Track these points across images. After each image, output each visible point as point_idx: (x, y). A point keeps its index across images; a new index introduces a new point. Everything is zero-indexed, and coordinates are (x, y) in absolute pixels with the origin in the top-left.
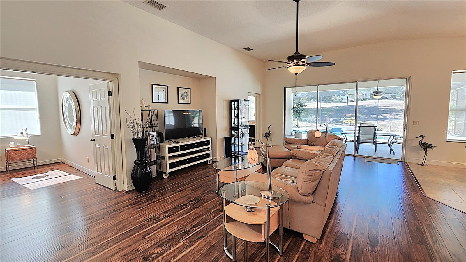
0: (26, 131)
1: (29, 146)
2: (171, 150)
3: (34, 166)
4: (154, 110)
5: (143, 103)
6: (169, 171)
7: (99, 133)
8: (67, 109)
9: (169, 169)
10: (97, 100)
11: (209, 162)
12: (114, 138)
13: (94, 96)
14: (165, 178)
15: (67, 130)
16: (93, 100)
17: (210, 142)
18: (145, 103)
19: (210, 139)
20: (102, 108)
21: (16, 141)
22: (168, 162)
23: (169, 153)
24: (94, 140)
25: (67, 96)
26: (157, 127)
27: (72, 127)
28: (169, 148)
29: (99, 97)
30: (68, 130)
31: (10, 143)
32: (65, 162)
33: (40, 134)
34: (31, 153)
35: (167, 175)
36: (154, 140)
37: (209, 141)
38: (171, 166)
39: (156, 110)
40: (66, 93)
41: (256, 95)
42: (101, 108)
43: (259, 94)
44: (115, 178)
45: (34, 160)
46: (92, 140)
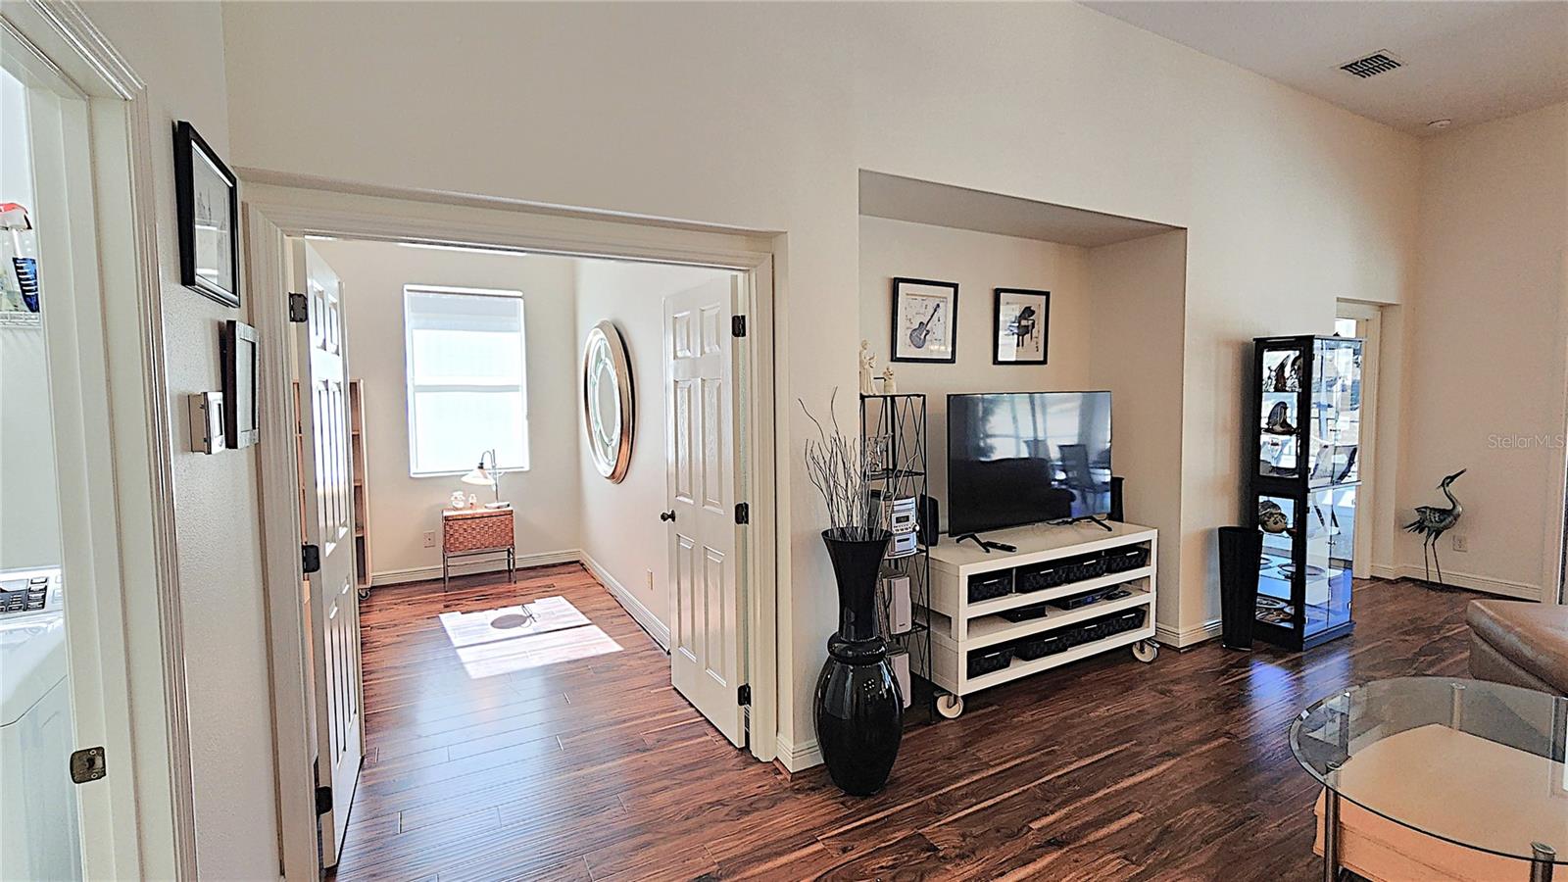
0: (493, 460)
1: (498, 508)
2: (981, 587)
3: (510, 571)
4: (909, 396)
5: (867, 366)
6: (967, 686)
7: (691, 493)
8: (597, 387)
9: (970, 676)
10: (688, 354)
11: (1142, 650)
12: (747, 522)
13: (678, 340)
14: (945, 718)
15: (594, 458)
16: (675, 357)
17: (1148, 551)
18: (874, 364)
19: (1150, 535)
20: (706, 389)
21: (468, 489)
22: (967, 642)
23: (972, 599)
24: (672, 516)
25: (599, 343)
26: (920, 474)
27: (610, 449)
28: (972, 579)
29: (695, 343)
30: (597, 459)
31: (456, 494)
32: (587, 566)
33: (527, 468)
34: (499, 528)
35: (955, 703)
36: (908, 539)
37: (1146, 546)
38: (979, 662)
39: (919, 396)
40: (596, 333)
41: (1371, 313)
42: (703, 386)
43: (1382, 307)
44: (744, 695)
45: (508, 550)
46: (664, 517)
